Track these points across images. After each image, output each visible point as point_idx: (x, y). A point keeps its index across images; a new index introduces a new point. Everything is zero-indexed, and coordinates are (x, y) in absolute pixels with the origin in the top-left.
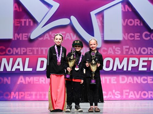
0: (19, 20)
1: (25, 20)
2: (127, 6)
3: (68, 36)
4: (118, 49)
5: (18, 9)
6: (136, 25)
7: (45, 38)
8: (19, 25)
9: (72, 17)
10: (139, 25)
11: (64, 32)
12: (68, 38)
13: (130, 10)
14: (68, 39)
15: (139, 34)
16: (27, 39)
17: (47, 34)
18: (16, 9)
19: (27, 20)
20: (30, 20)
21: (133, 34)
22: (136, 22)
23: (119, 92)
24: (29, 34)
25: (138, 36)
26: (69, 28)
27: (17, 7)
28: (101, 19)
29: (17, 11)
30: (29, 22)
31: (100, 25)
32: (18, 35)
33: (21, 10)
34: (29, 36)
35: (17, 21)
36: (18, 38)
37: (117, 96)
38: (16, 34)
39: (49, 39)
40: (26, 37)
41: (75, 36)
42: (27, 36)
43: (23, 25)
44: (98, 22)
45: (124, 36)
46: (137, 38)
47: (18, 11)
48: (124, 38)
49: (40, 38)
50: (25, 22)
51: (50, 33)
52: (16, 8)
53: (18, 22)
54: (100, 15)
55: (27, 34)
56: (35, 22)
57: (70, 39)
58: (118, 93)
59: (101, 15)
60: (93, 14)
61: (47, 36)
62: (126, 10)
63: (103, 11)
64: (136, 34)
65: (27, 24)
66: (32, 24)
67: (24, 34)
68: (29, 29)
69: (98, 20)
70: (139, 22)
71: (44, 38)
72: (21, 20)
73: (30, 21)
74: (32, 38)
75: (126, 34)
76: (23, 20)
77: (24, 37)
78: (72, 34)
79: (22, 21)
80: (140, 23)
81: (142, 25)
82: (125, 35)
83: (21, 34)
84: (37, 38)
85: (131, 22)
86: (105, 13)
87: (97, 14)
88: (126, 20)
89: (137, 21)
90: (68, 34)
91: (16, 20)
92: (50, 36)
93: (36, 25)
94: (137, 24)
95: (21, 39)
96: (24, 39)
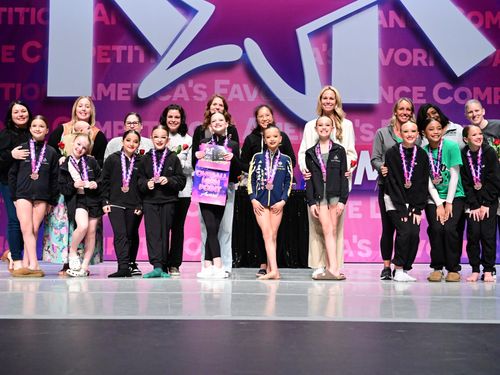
0: (108, 48)
1: (125, 48)
2: (393, 14)
3: (236, 93)
4: (367, 129)
5: (105, 18)
6: (415, 64)
7: (177, 95)
8: (108, 60)
9: (249, 43)
10: (424, 64)
11: (227, 82)
12: (236, 96)
13: (402, 25)
14: (236, 101)
15: (423, 89)
16: (128, 98)
17: (182, 87)
18: (101, 19)
19: (130, 48)
20: (137, 48)
21: (407, 90)
22: (418, 57)
23: (368, 242)
24: (134, 85)
25: (421, 95)
26: (239, 71)
27: (104, 12)
28: (324, 46)
29: (103, 23)
30: (136, 54)
31: (321, 63)
32: (107, 87)
33: (114, 22)
34: (134, 90)
35: (104, 51)
36: (106, 94)
37: (364, 251)
38: (101, 86)
39: (187, 99)
40: (126, 92)
41: (255, 92)
42: (130, 90)
43: (119, 60)
44: (315, 56)
45: (385, 94)
46: (419, 98)
47: (107, 23)
48: (383, 99)
49: (165, 95)
50: (125, 53)
51: (191, 83)
52: (100, 14)
53: (106, 54)
54: (322, 38)
55: (128, 86)
56: (152, 55)
57: (242, 99)
58: (365, 244)
59: (324, 36)
60: (303, 33)
61: (181, 92)
62: (392, 25)
63: (328, 27)
64: (415, 89)
65: (130, 59)
66: (142, 59)
67: (121, 86)
68: (135, 72)
69: (317, 49)
70: (425, 56)
71: (173, 95)
72: (114, 48)
73: (138, 52)
74: (143, 94)
75: (391, 88)
76: (119, 49)
77: (120, 92)
78: (246, 87)
79: (115, 51)
80: (427, 60)
81: (432, 64)
82: (386, 90)
83: (113, 85)
84: (155, 97)
85: (403, 57)
86: (336, 31)
87: (313, 35)
88: (391, 51)
89: (420, 55)
90: (236, 87)
91: (100, 47)
92: (190, 92)
93: (152, 61)
94: (419, 62)
95: (113, 98)
96: (120, 98)
